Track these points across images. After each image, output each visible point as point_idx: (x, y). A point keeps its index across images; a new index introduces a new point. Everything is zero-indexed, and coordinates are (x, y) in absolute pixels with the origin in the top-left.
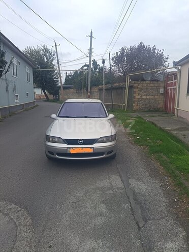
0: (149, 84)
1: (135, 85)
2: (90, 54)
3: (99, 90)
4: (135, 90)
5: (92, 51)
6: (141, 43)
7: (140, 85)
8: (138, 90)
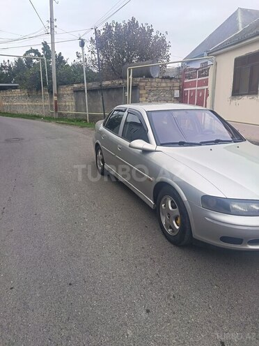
0: (161, 83)
1: (142, 84)
2: (52, 29)
3: (74, 91)
4: (141, 92)
5: (55, 24)
6: (133, 19)
7: (149, 84)
8: (145, 92)
